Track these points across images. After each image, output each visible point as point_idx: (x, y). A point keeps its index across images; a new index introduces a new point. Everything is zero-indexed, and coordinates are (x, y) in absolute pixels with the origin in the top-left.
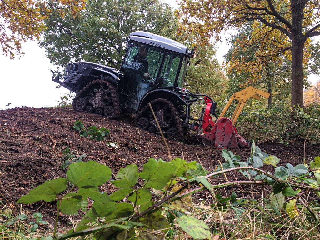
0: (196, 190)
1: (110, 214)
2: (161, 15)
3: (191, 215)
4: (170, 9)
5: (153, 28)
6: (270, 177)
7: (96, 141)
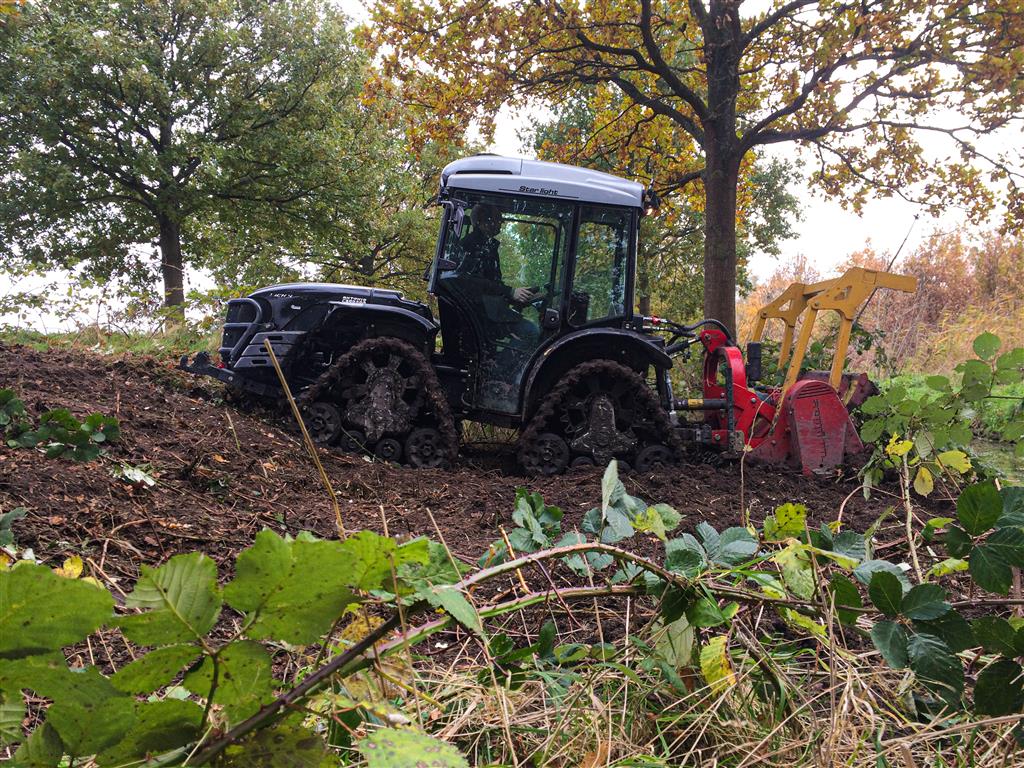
0: (425, 630)
1: (114, 741)
2: (312, 40)
3: (409, 724)
4: (341, 23)
5: (284, 79)
6: (653, 572)
7: (70, 463)
